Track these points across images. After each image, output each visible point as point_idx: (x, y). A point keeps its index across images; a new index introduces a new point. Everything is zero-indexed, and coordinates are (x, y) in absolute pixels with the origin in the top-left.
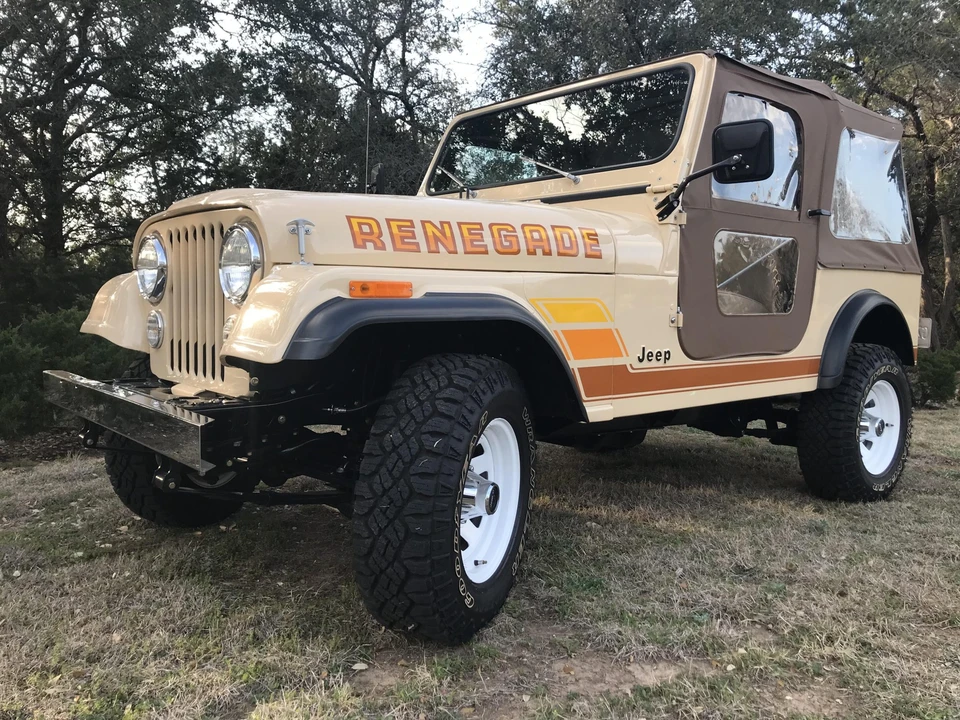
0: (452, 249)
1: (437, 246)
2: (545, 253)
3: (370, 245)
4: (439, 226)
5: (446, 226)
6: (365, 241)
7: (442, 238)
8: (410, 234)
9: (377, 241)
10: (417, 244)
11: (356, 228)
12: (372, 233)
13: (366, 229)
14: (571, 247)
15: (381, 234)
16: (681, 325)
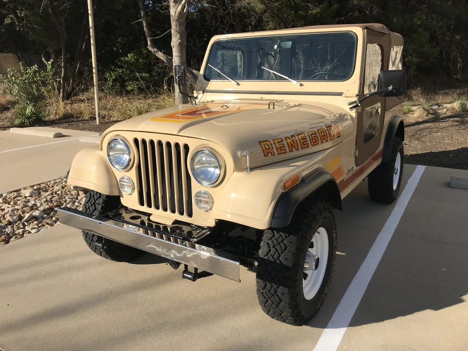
0: (297, 148)
1: (292, 149)
2: (326, 141)
3: (270, 154)
4: (291, 138)
5: (294, 137)
6: (268, 153)
7: (294, 145)
8: (282, 145)
9: (272, 152)
10: (286, 149)
11: (264, 148)
12: (269, 148)
13: (267, 147)
15: (273, 148)
16: (357, 155)
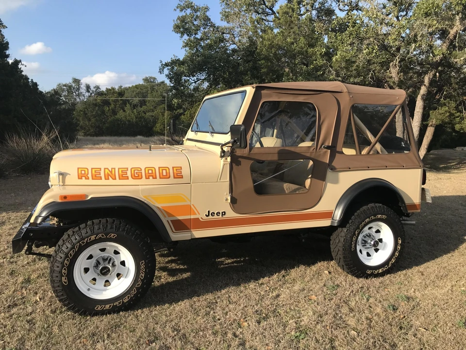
2: (153, 178)
3: (84, 178)
4: (110, 170)
5: (113, 170)
8: (99, 174)
9: (86, 177)
10: (101, 177)
14: (166, 175)
15: (88, 174)
16: (229, 201)
